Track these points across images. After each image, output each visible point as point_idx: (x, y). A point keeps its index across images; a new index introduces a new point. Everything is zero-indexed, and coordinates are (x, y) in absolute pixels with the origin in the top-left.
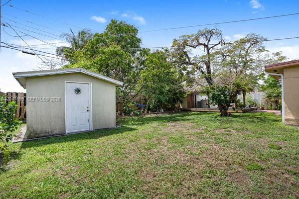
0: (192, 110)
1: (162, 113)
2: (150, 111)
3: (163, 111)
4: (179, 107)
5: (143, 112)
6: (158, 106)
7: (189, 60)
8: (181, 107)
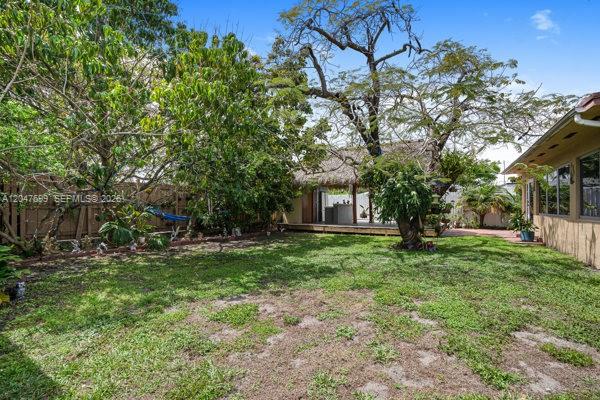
0: (315, 229)
1: (237, 239)
2: (201, 235)
3: (239, 234)
4: (282, 220)
5: (180, 235)
6: (227, 219)
7: (324, 85)
8: (286, 221)
